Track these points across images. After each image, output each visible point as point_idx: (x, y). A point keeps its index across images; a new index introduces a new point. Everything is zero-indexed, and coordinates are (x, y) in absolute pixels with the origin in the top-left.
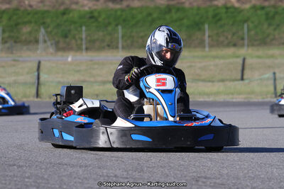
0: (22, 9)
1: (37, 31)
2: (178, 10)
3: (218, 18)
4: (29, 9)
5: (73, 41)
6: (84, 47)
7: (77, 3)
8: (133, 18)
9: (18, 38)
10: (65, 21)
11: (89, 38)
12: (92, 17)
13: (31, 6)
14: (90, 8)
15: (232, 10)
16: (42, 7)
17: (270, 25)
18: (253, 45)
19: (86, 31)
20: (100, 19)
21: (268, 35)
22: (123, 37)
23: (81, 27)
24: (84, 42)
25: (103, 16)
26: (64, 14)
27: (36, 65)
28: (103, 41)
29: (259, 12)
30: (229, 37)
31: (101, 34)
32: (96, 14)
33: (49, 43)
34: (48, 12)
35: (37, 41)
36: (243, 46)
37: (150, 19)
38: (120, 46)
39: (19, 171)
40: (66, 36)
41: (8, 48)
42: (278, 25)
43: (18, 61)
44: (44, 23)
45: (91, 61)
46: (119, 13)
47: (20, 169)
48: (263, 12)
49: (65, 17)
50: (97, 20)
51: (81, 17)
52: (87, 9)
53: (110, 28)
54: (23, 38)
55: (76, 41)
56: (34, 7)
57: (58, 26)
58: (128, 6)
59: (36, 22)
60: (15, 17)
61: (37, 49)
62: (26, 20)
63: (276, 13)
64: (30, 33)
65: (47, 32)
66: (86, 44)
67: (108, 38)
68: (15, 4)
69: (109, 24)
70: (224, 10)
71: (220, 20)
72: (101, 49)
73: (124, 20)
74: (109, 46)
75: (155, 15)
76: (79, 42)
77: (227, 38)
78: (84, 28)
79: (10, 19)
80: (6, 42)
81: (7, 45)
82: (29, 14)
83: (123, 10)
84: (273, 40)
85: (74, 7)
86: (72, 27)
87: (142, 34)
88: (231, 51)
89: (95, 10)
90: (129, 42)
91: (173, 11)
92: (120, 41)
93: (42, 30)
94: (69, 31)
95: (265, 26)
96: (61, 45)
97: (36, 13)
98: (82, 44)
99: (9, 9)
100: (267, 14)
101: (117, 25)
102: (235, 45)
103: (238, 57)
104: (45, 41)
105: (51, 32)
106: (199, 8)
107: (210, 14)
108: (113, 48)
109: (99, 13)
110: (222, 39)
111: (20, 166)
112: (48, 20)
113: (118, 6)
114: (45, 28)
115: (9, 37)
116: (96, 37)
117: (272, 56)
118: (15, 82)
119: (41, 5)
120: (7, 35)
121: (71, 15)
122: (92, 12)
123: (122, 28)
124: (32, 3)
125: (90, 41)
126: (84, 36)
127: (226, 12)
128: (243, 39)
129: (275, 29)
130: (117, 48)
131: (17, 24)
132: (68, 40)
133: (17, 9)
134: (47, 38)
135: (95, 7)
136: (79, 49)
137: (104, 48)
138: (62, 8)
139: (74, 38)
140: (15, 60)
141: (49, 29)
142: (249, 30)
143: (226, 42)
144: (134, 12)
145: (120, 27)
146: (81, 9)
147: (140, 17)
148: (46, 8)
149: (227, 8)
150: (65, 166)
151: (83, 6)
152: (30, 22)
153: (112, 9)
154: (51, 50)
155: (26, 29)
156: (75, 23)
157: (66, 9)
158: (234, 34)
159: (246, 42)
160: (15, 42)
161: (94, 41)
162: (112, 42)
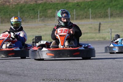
0: (48, 2)
1: (55, 12)
2: (115, 1)
4: (51, 2)
6: (75, 18)
8: (96, 5)
11: (77, 14)
12: (78, 5)
13: (51, 1)
14: (77, 1)
16: (56, 2)
19: (75, 11)
20: (81, 6)
22: (91, 13)
23: (73, 9)
25: (83, 4)
26: (66, 4)
28: (83, 15)
31: (82, 12)
32: (80, 4)
37: (103, 5)
38: (90, 17)
41: (42, 20)
45: (78, 24)
46: (90, 3)
49: (67, 5)
51: (73, 5)
53: (86, 10)
54: (49, 15)
56: (53, 2)
59: (54, 8)
61: (55, 20)
62: (49, 7)
64: (52, 13)
67: (85, 14)
69: (86, 8)
73: (92, 6)
74: (85, 17)
75: (105, 4)
76: (73, 16)
78: (74, 10)
79: (43, 7)
80: (41, 17)
81: (42, 18)
82: (51, 5)
86: (70, 10)
87: (100, 12)
89: (79, 2)
90: (94, 15)
91: (113, 1)
92: (90, 15)
97: (54, 4)
98: (74, 17)
99: (42, 3)
101: (89, 8)
108: (87, 18)
109: (81, 3)
115: (43, 15)
116: (80, 14)
118: (46, 34)
121: (69, 4)
122: (78, 3)
125: (77, 16)
126: (75, 14)
130: (89, 18)
131: (46, 10)
133: (45, 3)
135: (79, 1)
137: (83, 18)
138: (65, 1)
140: (45, 25)
144: (96, 2)
145: (90, 9)
146: (73, 2)
147: (99, 4)
148: (58, 2)
152: (51, 8)
153: (87, 1)
155: (49, 11)
157: (67, 2)
160: (45, 17)
161: (79, 16)
162: (87, 16)
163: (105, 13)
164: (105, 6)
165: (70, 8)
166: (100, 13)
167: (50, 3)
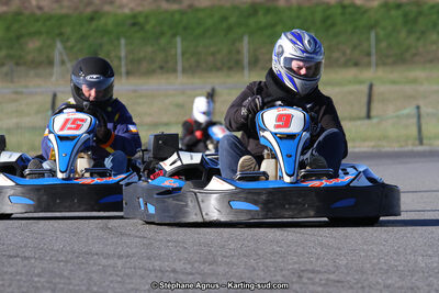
0: (27, 12)
1: (52, 46)
2: (268, 11)
3: (329, 22)
4: (38, 13)
6: (123, 70)
7: (112, 3)
8: (199, 24)
9: (21, 57)
10: (94, 31)
11: (130, 56)
12: (134, 24)
13: (40, 8)
14: (132, 9)
15: (351, 10)
16: (57, 10)
17: (410, 32)
18: (384, 64)
19: (126, 45)
20: (148, 27)
21: (408, 49)
22: (183, 54)
23: (118, 39)
24: (123, 63)
25: (153, 22)
26: (92, 19)
27: (49, 99)
28: (153, 60)
29: (394, 13)
30: (348, 52)
31: (149, 49)
32: (141, 20)
33: (69, 65)
34: (67, 16)
35: (51, 63)
36: (369, 65)
37: (224, 25)
38: (179, 68)
39: (25, 266)
41: (6, 74)
42: (423, 33)
43: (21, 93)
44: (61, 34)
45: (135, 91)
46: (177, 17)
47: (26, 262)
48: (400, 12)
49: (94, 24)
50: (142, 28)
51: (117, 25)
52: (127, 11)
53: (163, 41)
54: (29, 58)
56: (46, 9)
57: (83, 38)
58: (191, 6)
59: (48, 33)
60: (16, 26)
61: (51, 75)
62: (32, 29)
63: (420, 13)
64: (40, 50)
65: (65, 48)
66: (127, 65)
67: (160, 56)
68: (15, 5)
69: (162, 34)
70: (339, 11)
71: (333, 25)
72: (149, 73)
73: (185, 28)
74: (161, 68)
75: (233, 20)
76: (116, 63)
77: (344, 54)
78: (123, 41)
79: (8, 29)
80: (3, 65)
81: (5, 69)
82: (37, 20)
83: (183, 13)
84: (415, 55)
85: (107, 8)
86: (106, 39)
87: (212, 49)
88: (350, 73)
89: (140, 13)
90: (193, 61)
91: (261, 13)
92: (179, 59)
93: (59, 45)
94: (101, 45)
95: (403, 34)
97: (49, 18)
98: (120, 66)
99: (5, 13)
100: (405, 15)
101: (174, 36)
102: (356, 64)
103: (361, 82)
104: (63, 63)
105: (72, 48)
106: (300, 8)
107: (318, 16)
108: (167, 72)
109: (147, 17)
110: (336, 55)
111: (26, 258)
112: (68, 30)
113: (175, 7)
114: (62, 42)
115: (9, 57)
116: (142, 54)
117: (415, 81)
118: (18, 127)
119: (55, 6)
120: (3, 53)
121: (103, 21)
122: (134, 16)
123: (183, 40)
124: (43, 3)
125: (132, 61)
126: (123, 54)
127: (343, 14)
128: (369, 54)
129: (418, 39)
130: (175, 70)
131: (19, 37)
133: (18, 14)
134: (65, 58)
135: (140, 9)
137: (154, 71)
138: (89, 10)
139: (108, 56)
140: (16, 93)
141: (70, 44)
142: (378, 40)
143: (343, 60)
144: (201, 15)
145: (178, 39)
146: (119, 11)
147: (209, 22)
148: (64, 11)
149: (344, 7)
150: (96, 257)
151: (121, 6)
152: (39, 33)
153: (166, 11)
155: (33, 45)
156: (108, 32)
157: (96, 12)
158: (355, 47)
159: (373, 59)
160: (17, 64)
161: (139, 61)
162: (167, 62)
163: (230, 52)
164: (229, 29)
165: (105, 32)
166: (213, 54)
167: (33, 14)
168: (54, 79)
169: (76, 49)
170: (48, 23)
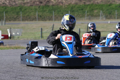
5: (113, 15)
7: (114, 2)
9: (93, 14)
10: (110, 8)
33: (103, 16)
34: (104, 5)
35: (99, 16)
40: (110, 14)
44: (102, 9)
52: (118, 3)
55: (114, 15)
57: (108, 10)
60: (92, 7)
68: (92, 2)
85: (113, 3)
93: (101, 11)
94: (112, 12)
96: (109, 17)
104: (102, 16)
105: (105, 12)
112: (104, 8)
114: (102, 11)
120: (89, 13)
124: (98, 2)
132: (111, 15)
134: (102, 14)
136: (115, 18)
139: (113, 14)
141: (104, 11)
151: (117, 3)
154: (104, 19)
156: (113, 9)
168: (100, 19)
169: (106, 13)
170: (100, 6)
